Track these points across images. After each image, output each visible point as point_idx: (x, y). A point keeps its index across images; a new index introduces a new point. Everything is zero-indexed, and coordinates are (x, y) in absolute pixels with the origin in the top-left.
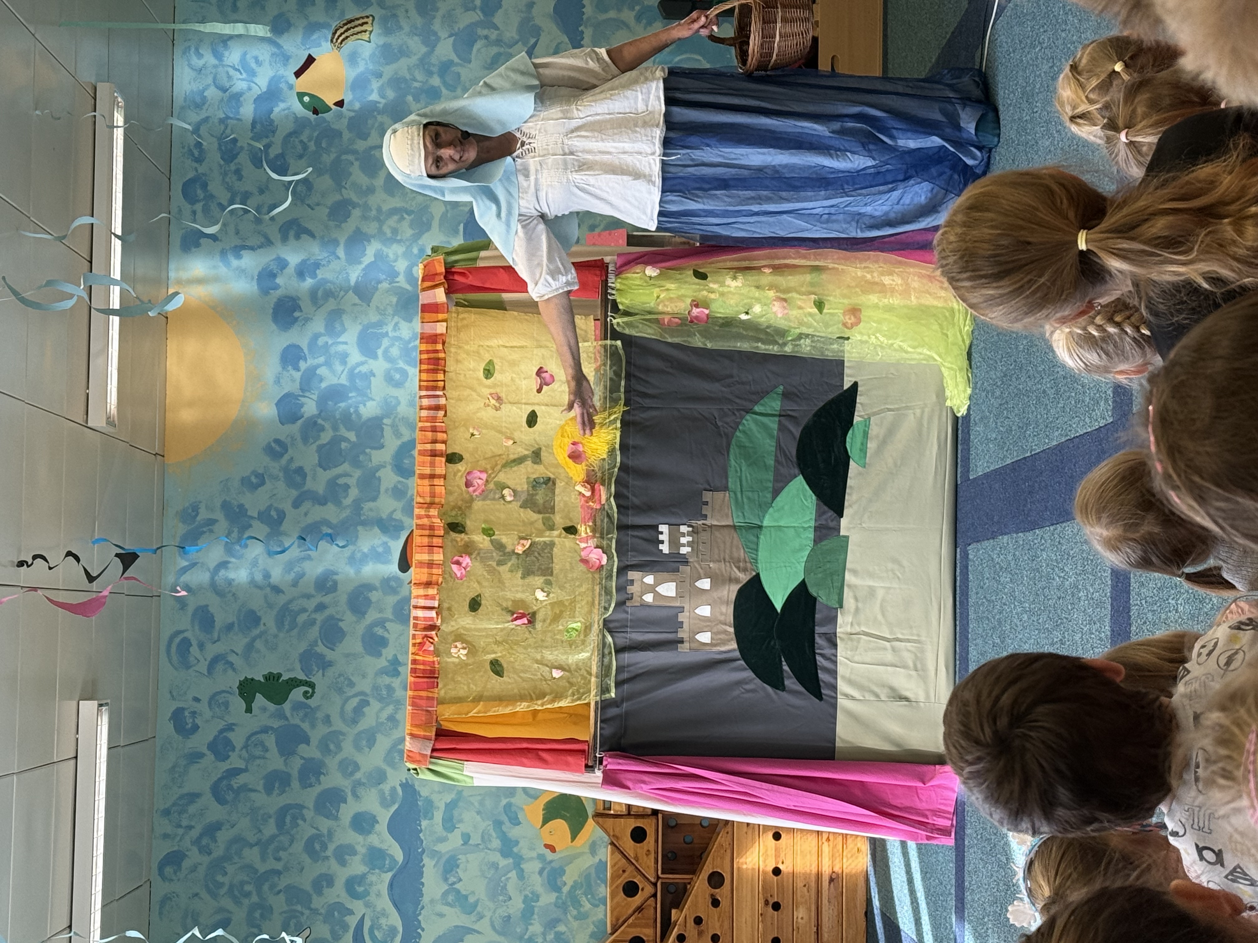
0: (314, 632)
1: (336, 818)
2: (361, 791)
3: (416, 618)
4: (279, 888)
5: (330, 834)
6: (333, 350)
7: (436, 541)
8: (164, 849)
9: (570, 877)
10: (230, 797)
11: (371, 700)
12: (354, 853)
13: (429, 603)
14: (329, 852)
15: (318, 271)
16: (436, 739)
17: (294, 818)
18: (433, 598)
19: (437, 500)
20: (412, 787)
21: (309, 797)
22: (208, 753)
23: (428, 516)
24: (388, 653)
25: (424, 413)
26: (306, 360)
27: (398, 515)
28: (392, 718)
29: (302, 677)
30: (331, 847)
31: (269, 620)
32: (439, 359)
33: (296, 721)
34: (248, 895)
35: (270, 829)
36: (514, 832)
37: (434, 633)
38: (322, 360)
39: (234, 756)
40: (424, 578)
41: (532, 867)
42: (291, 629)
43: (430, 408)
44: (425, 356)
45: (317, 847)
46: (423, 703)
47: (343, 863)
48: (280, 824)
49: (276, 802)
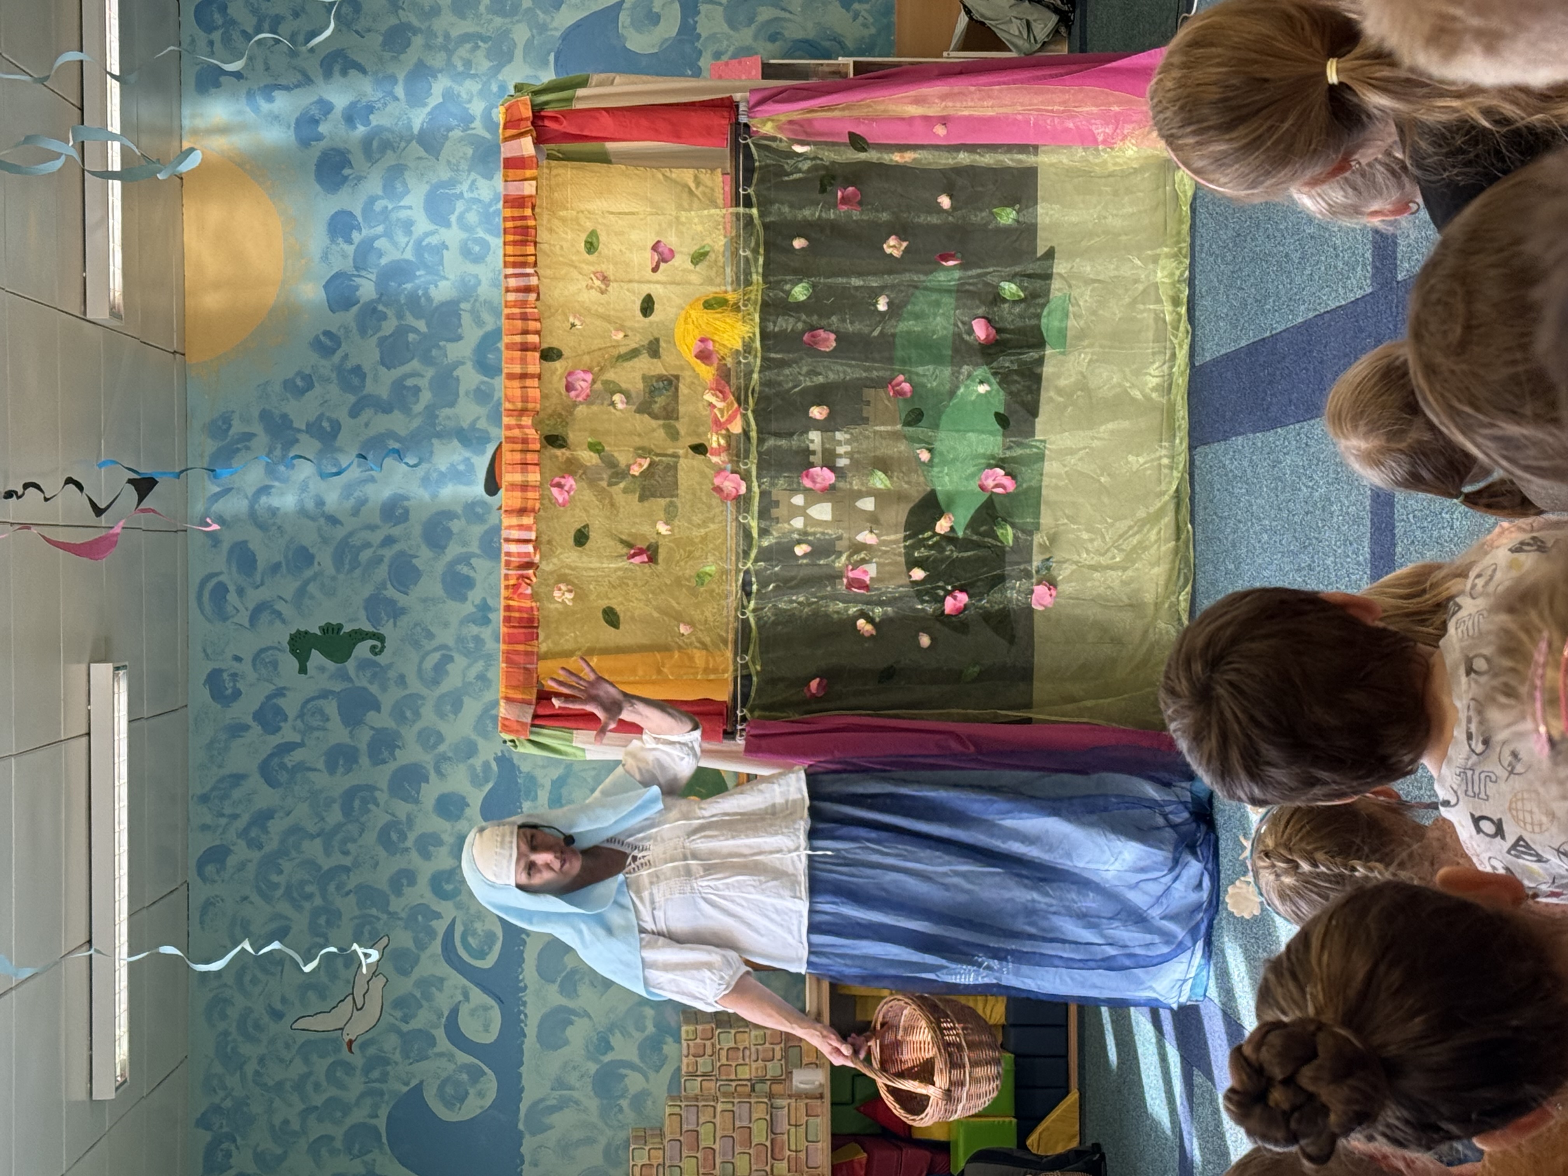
0: (382, 572)
1: (417, 801)
2: (446, 767)
3: (508, 554)
4: (347, 888)
5: (410, 820)
6: (394, 216)
7: (531, 457)
8: (203, 843)
10: (283, 777)
11: (457, 657)
12: (439, 842)
13: (525, 535)
14: (409, 843)
15: (371, 117)
16: (537, 704)
17: (364, 802)
18: (528, 528)
19: (530, 406)
20: (510, 761)
21: (382, 776)
22: (253, 724)
23: (520, 427)
24: (475, 596)
25: (511, 297)
26: (360, 230)
27: (482, 424)
28: (482, 677)
29: (368, 628)
30: (412, 837)
31: (325, 559)
32: (527, 227)
33: (364, 683)
34: (309, 897)
35: (335, 816)
37: (531, 572)
38: (380, 229)
39: (286, 727)
40: (518, 504)
42: (352, 569)
43: (518, 290)
44: (510, 224)
45: (394, 836)
46: (520, 659)
47: (426, 855)
48: (347, 810)
49: (343, 782)
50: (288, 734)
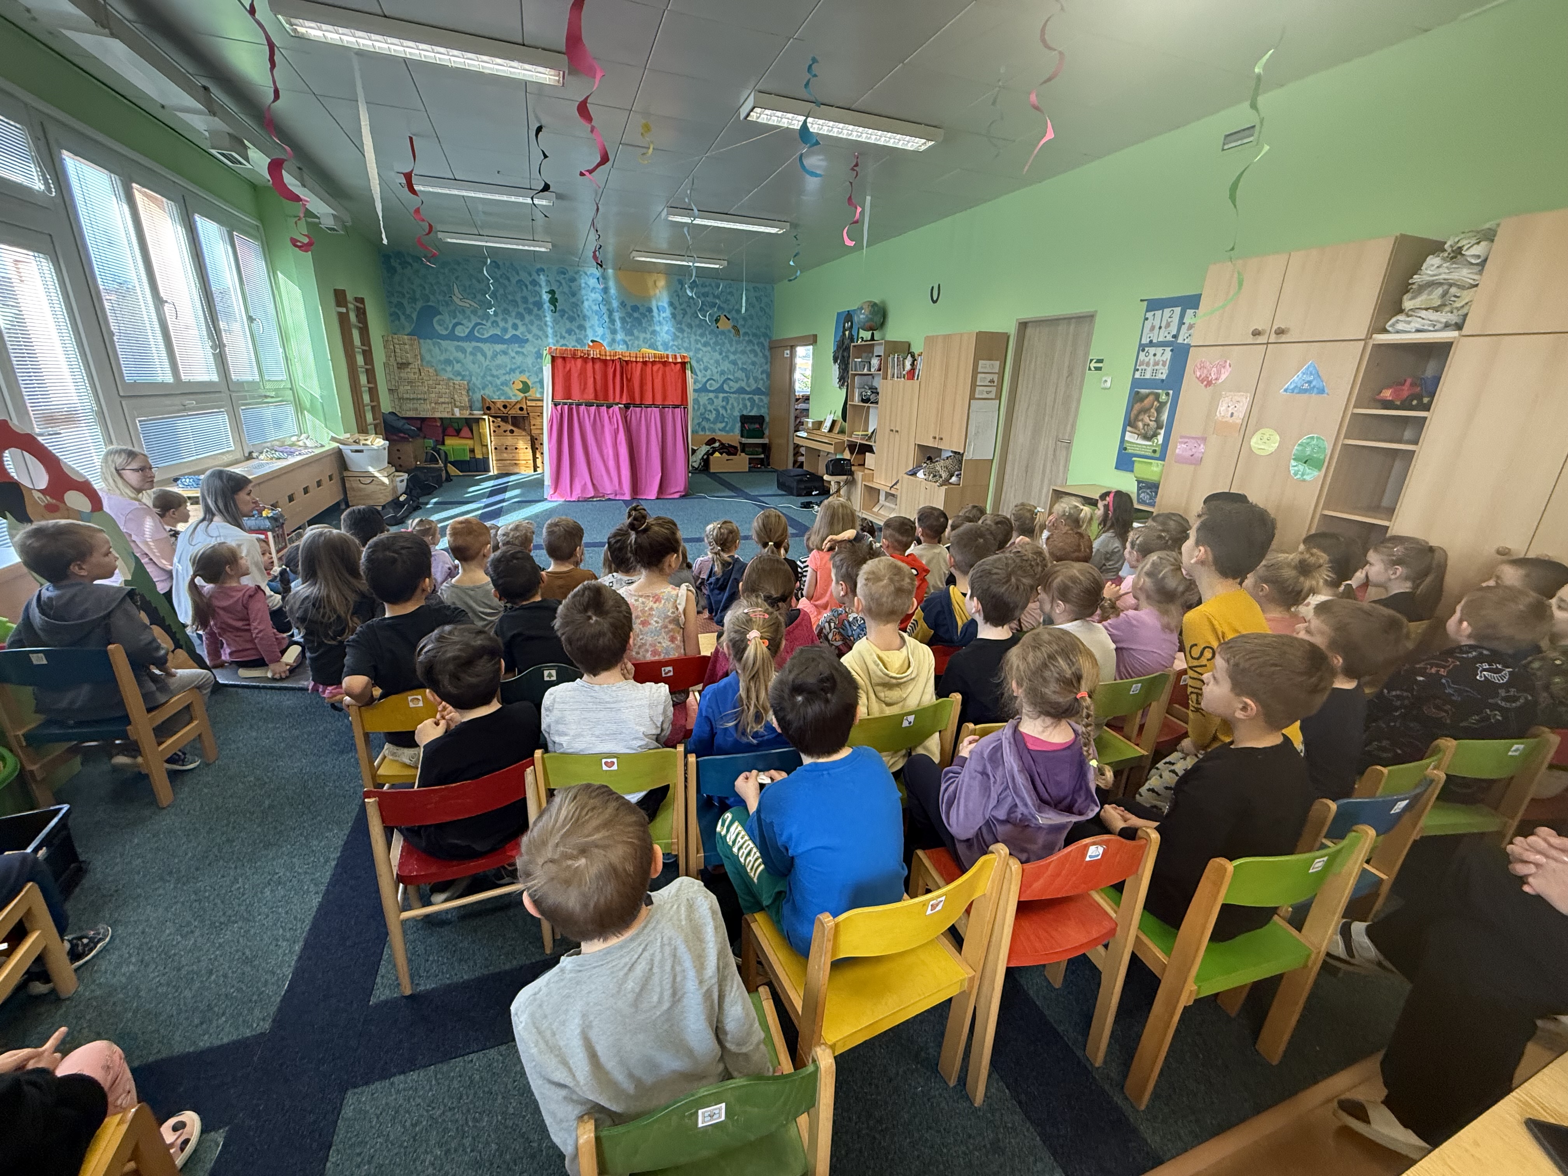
0: (571, 314)
1: (516, 318)
2: (525, 326)
5: (511, 316)
6: (652, 322)
8: (500, 263)
9: (505, 388)
10: (519, 285)
11: (553, 330)
12: (506, 323)
15: (673, 319)
17: (514, 305)
21: (521, 310)
22: (532, 279)
24: (567, 336)
27: (607, 340)
29: (558, 309)
30: (507, 316)
31: (574, 300)
33: (544, 307)
35: (510, 297)
36: (517, 372)
38: (649, 319)
41: (507, 377)
42: (571, 307)
45: (506, 312)
47: (502, 319)
48: (512, 301)
49: (519, 300)
50: (530, 287)
